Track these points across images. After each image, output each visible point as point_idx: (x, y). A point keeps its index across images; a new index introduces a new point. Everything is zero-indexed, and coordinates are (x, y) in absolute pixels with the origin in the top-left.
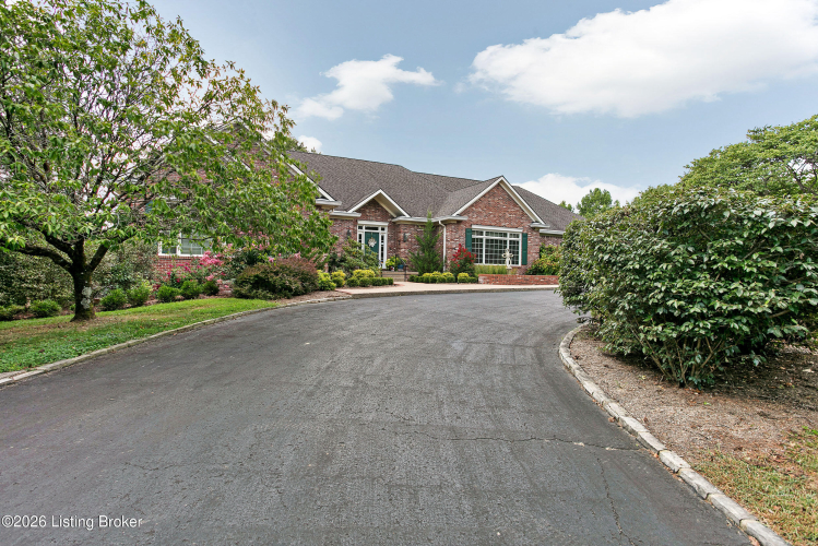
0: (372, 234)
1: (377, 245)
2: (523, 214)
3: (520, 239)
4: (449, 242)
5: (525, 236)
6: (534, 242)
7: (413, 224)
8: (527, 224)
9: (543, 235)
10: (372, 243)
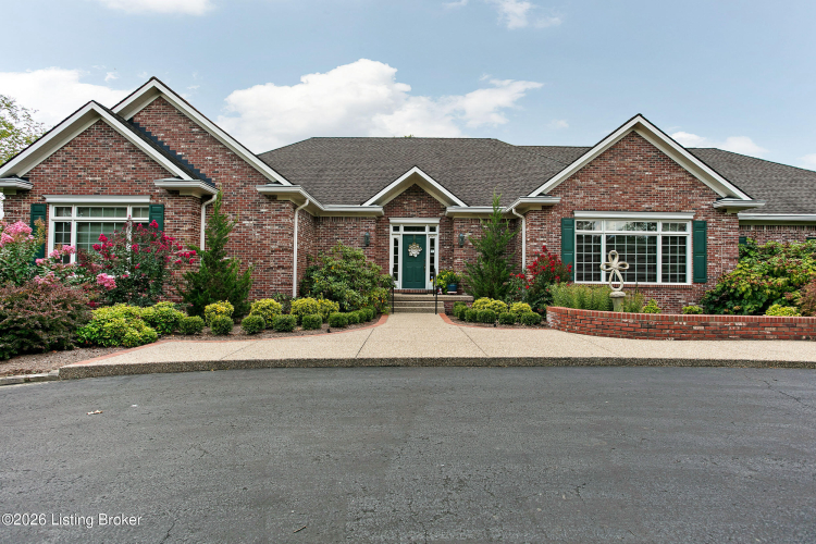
0: (414, 237)
1: (423, 253)
2: (695, 183)
3: (688, 233)
4: (530, 242)
5: (700, 228)
6: (722, 238)
7: (475, 217)
8: (704, 204)
9: (744, 224)
10: (414, 252)
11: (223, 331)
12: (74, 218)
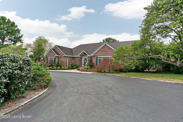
0: (85, 59)
10: (85, 61)
11: (59, 70)
12: (50, 59)
